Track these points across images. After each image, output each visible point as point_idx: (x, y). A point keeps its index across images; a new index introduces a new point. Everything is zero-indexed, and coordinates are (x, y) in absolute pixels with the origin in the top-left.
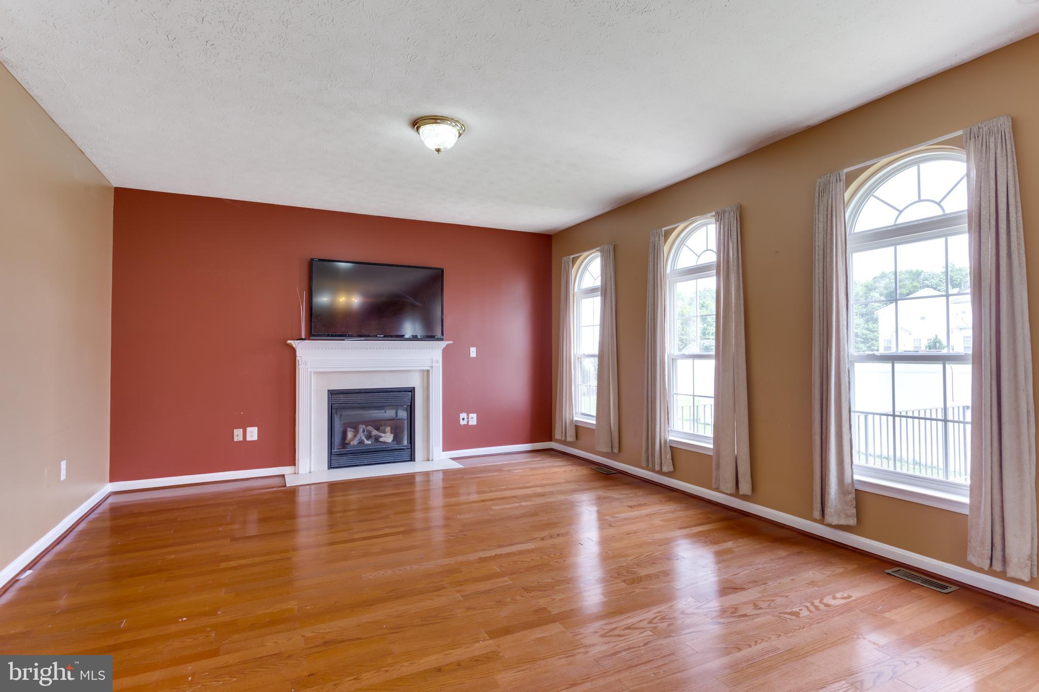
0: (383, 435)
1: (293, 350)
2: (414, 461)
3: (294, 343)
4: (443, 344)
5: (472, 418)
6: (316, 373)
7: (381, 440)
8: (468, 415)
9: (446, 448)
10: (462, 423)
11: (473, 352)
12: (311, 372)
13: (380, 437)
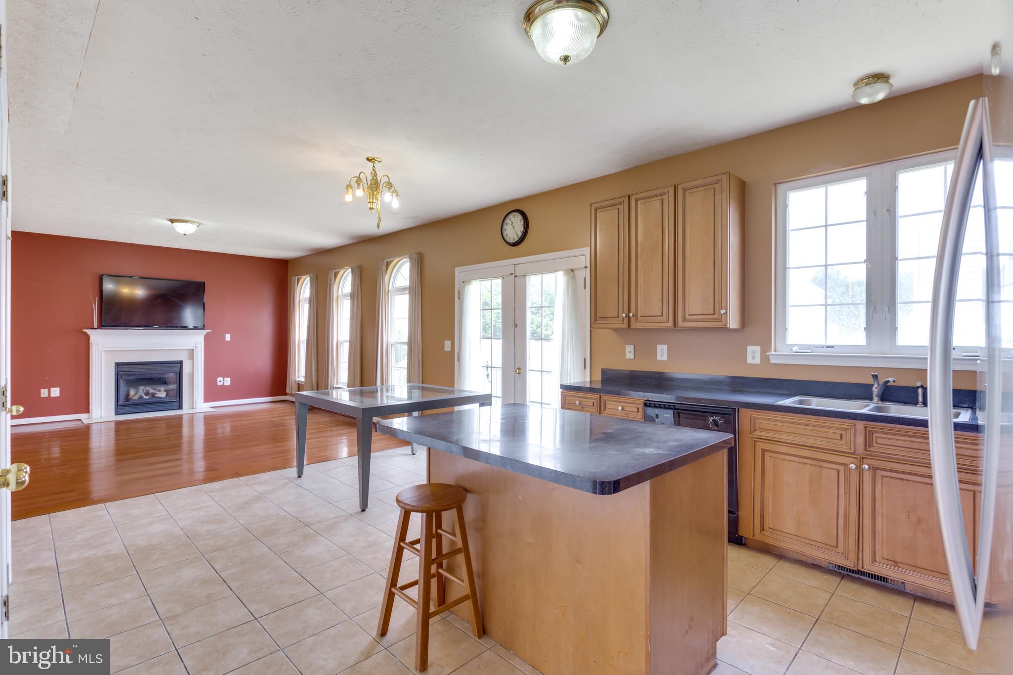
0: (158, 392)
1: (88, 337)
2: (182, 409)
3: (88, 331)
4: (205, 332)
5: (227, 380)
6: (105, 351)
7: (156, 395)
8: (224, 379)
9: (207, 400)
10: (219, 384)
11: (228, 337)
12: (101, 351)
13: (156, 394)
